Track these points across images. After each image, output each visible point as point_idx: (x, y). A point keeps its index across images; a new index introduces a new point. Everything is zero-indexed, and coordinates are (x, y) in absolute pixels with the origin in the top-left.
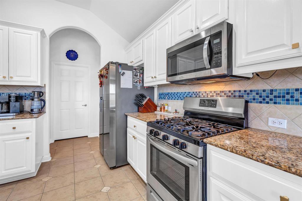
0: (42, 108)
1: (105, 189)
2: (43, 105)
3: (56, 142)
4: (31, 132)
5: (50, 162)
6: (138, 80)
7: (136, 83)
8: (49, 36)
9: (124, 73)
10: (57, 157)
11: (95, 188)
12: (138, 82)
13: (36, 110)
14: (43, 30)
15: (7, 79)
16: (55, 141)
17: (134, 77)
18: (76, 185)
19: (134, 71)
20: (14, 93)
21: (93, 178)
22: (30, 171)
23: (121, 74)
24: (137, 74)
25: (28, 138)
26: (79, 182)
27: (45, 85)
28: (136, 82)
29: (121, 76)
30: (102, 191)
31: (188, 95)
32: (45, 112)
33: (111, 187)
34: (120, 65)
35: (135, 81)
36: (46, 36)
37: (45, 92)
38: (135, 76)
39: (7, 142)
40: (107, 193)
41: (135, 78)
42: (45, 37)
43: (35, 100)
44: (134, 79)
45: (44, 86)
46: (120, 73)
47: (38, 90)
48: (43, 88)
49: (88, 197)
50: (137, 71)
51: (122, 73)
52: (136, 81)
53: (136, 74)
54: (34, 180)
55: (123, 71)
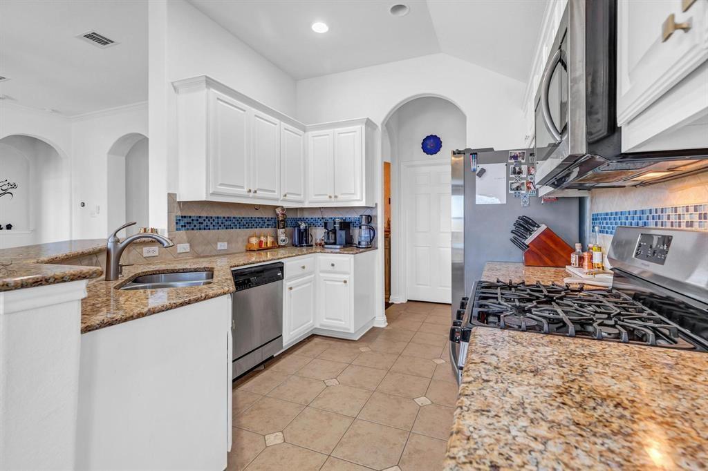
0: (371, 241)
1: (422, 401)
2: (372, 235)
3: (411, 303)
4: (349, 274)
5: (383, 329)
6: (523, 184)
7: (517, 190)
8: (382, 125)
9: (483, 171)
10: (395, 325)
11: (410, 391)
12: (522, 188)
13: (363, 244)
14: (368, 119)
15: (333, 199)
16: (408, 300)
17: (511, 176)
18: (389, 374)
19: (510, 161)
20: (339, 217)
21: (418, 375)
22: (349, 330)
23: (477, 172)
24: (520, 169)
25: (345, 282)
26: (396, 372)
27: (376, 204)
28: (518, 187)
29: (477, 177)
30: (415, 400)
31: (640, 220)
32: (377, 248)
33: (433, 403)
34: (474, 153)
35: (515, 186)
36: (377, 126)
37: (376, 216)
38: (514, 172)
39: (328, 282)
40: (420, 407)
41: (512, 179)
42: (375, 129)
43: (363, 227)
44: (510, 182)
45: (374, 206)
46: (475, 171)
47: (368, 213)
48: (374, 210)
49: (392, 397)
50: (520, 159)
51: (479, 169)
52: (518, 184)
53: (517, 169)
54: (353, 345)
55: (481, 166)
